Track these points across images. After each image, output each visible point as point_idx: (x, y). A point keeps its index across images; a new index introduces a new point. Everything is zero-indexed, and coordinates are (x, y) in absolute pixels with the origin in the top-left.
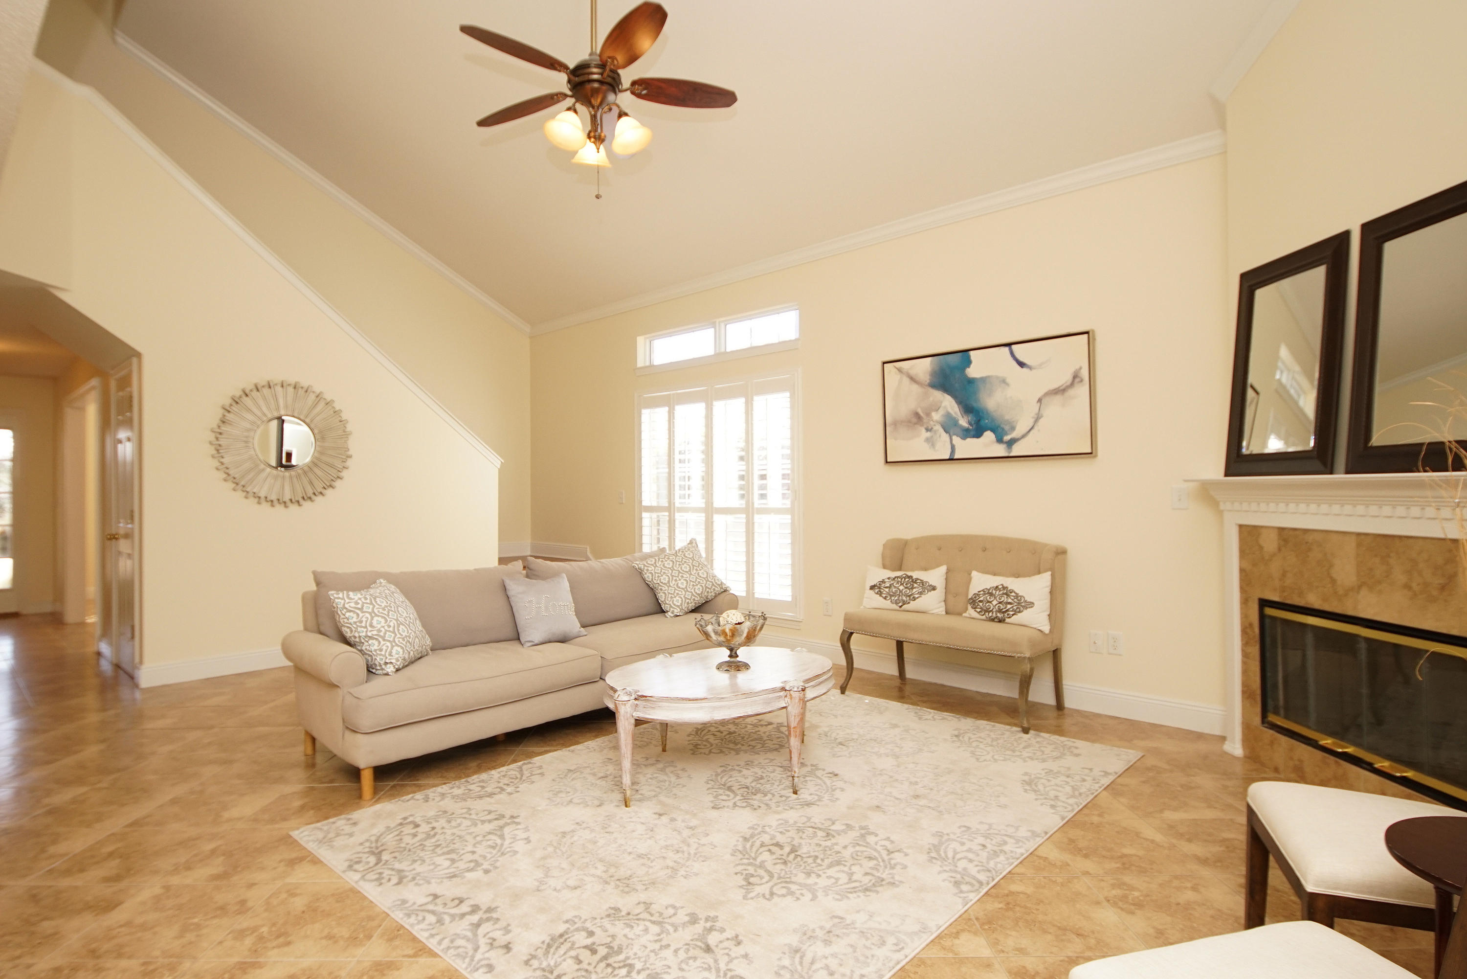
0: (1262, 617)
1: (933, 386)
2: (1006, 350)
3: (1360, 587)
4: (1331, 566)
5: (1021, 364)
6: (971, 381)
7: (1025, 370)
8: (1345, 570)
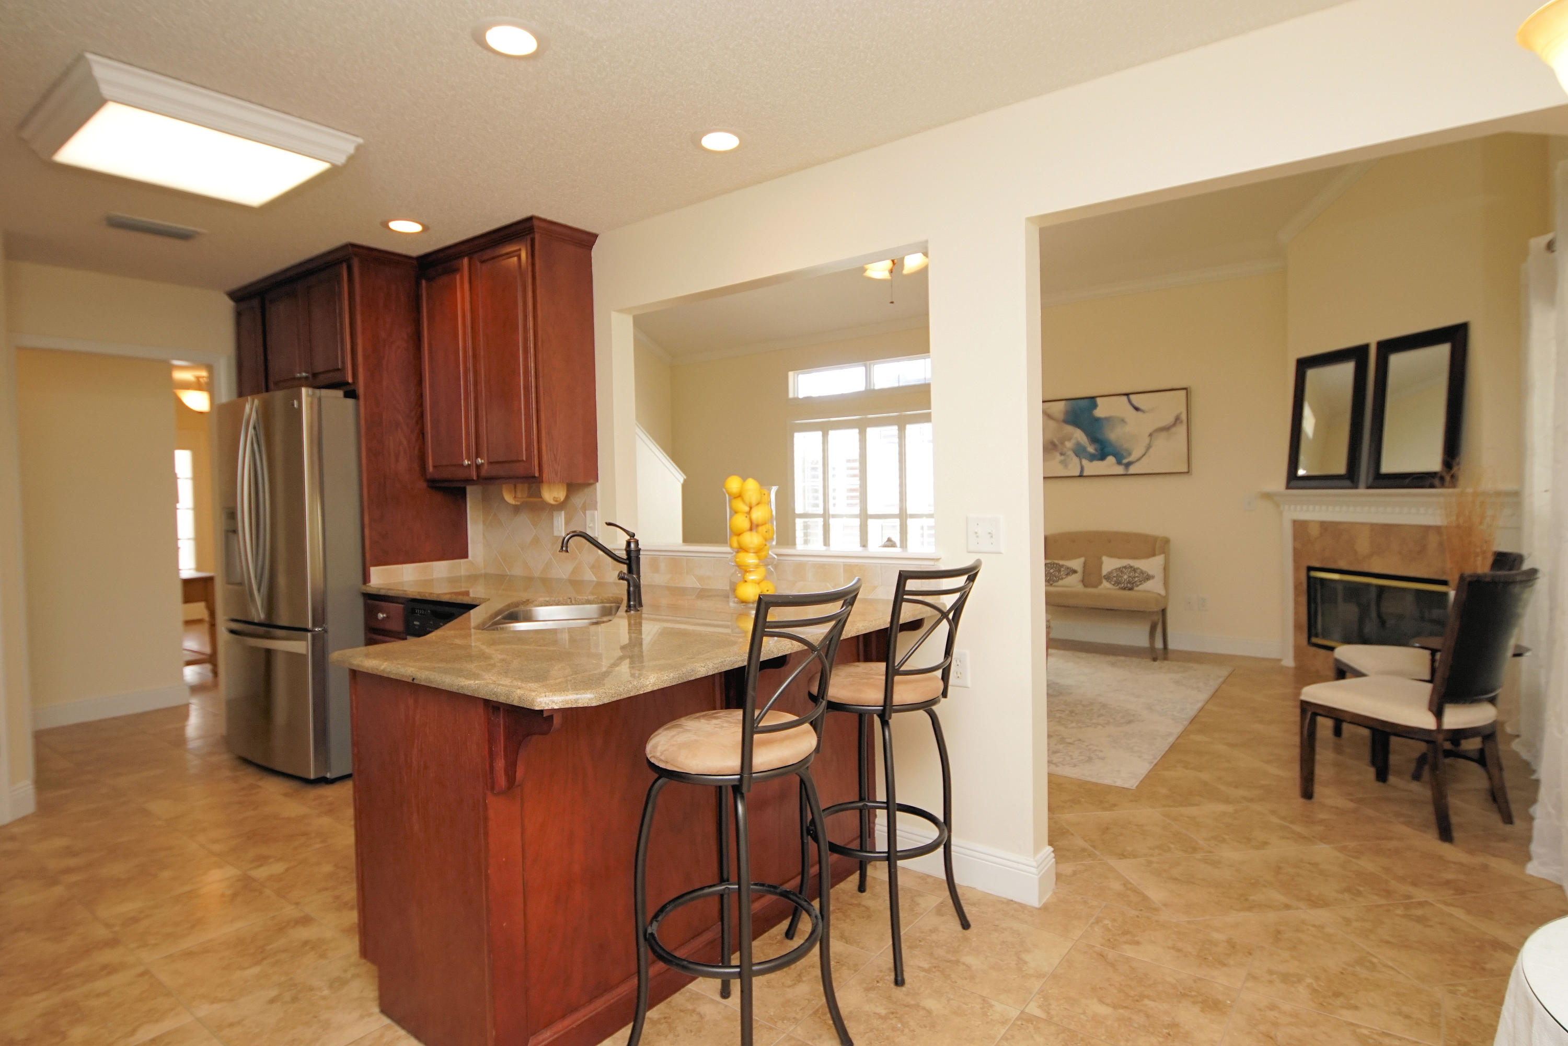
0: (1309, 578)
1: (1067, 421)
2: (1125, 398)
3: (1372, 555)
4: (1355, 543)
5: (1137, 409)
6: (1098, 420)
7: (1139, 413)
8: (1363, 545)
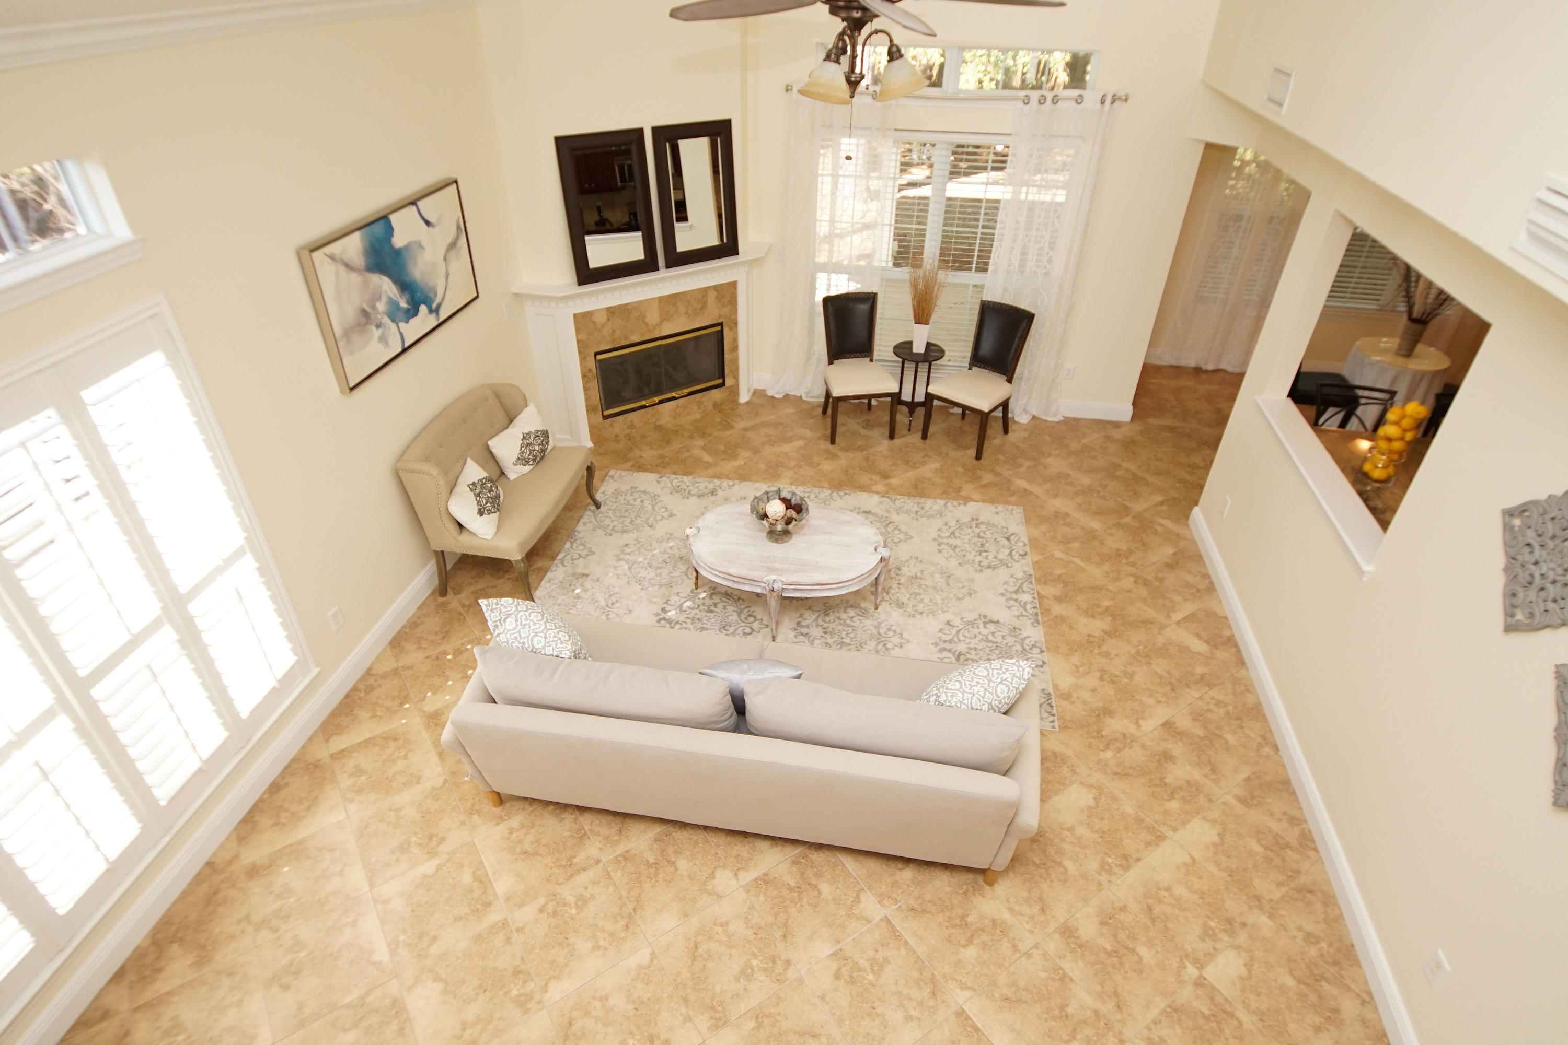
0: (597, 361)
1: (368, 268)
2: (413, 207)
3: (662, 321)
4: (645, 317)
5: (428, 223)
6: (398, 253)
7: (431, 228)
8: (653, 317)
